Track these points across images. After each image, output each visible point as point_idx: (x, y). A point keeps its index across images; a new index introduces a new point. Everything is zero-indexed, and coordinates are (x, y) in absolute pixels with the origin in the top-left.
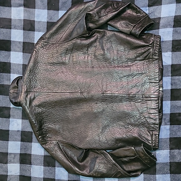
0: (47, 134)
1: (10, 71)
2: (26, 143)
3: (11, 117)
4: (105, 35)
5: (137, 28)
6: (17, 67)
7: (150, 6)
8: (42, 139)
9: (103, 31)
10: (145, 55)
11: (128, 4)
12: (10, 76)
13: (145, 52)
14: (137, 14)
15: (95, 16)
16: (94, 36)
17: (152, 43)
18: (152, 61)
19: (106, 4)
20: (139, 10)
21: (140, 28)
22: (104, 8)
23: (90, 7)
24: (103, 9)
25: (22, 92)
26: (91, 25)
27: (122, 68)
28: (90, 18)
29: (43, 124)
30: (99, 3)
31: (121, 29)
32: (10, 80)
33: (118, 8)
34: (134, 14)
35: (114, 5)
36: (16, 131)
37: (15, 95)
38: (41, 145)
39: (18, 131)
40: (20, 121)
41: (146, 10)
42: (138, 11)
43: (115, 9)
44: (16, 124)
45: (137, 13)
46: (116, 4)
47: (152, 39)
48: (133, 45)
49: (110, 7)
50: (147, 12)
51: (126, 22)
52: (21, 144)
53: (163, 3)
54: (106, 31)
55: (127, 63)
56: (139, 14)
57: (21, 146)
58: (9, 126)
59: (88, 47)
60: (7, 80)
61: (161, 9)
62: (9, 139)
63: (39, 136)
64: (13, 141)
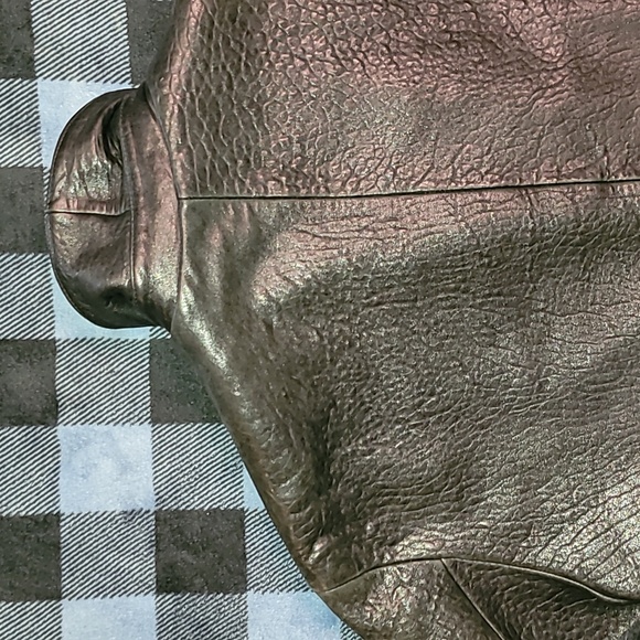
0: (366, 517)
1: (31, 60)
2: (200, 600)
3: (67, 413)
6: (82, 20)
8: (337, 562)
12: (34, 95)
25: (154, 206)
29: (333, 447)
32: (33, 127)
36: (111, 518)
37: (103, 234)
38: (333, 604)
39: (130, 516)
40: (138, 439)
44: (107, 467)
52: (159, 608)
57: (161, 624)
58: (53, 485)
60: (14, 128)
62: (66, 584)
63: (311, 542)
64: (100, 591)
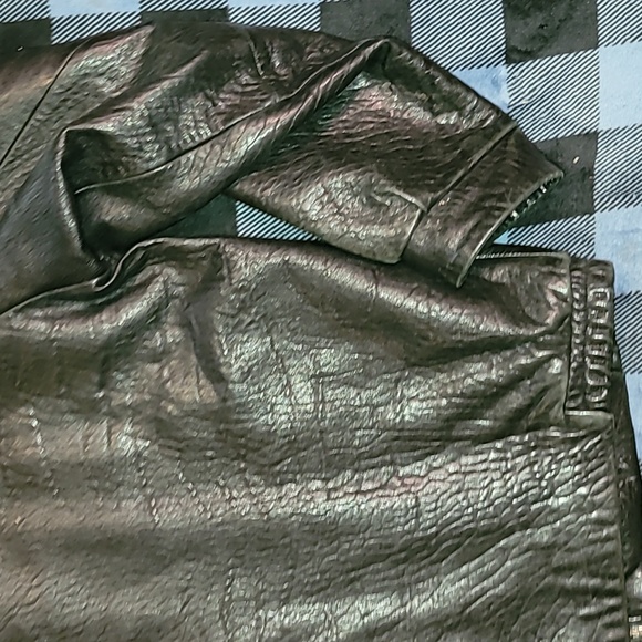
4: (222, 279)
5: (445, 220)
7: (515, 56)
9: (205, 247)
10: (515, 400)
11: (371, 49)
13: (511, 384)
14: (435, 115)
15: (140, 149)
16: (145, 285)
17: (560, 322)
18: (564, 441)
19: (211, 59)
20: (446, 87)
21: (471, 224)
22: (204, 84)
23: (101, 81)
24: (195, 96)
26: (115, 211)
27: (360, 498)
28: (104, 164)
30: (161, 51)
31: (332, 227)
33: (298, 77)
34: (418, 115)
35: (268, 59)
41: (495, 83)
42: (444, 99)
43: (279, 85)
45: (437, 108)
46: (284, 52)
47: (555, 293)
48: (426, 338)
49: (245, 78)
50: (502, 99)
51: (363, 180)
53: (603, 33)
54: (229, 249)
55: (388, 457)
56: (453, 118)
59: (105, 361)
61: (592, 76)
